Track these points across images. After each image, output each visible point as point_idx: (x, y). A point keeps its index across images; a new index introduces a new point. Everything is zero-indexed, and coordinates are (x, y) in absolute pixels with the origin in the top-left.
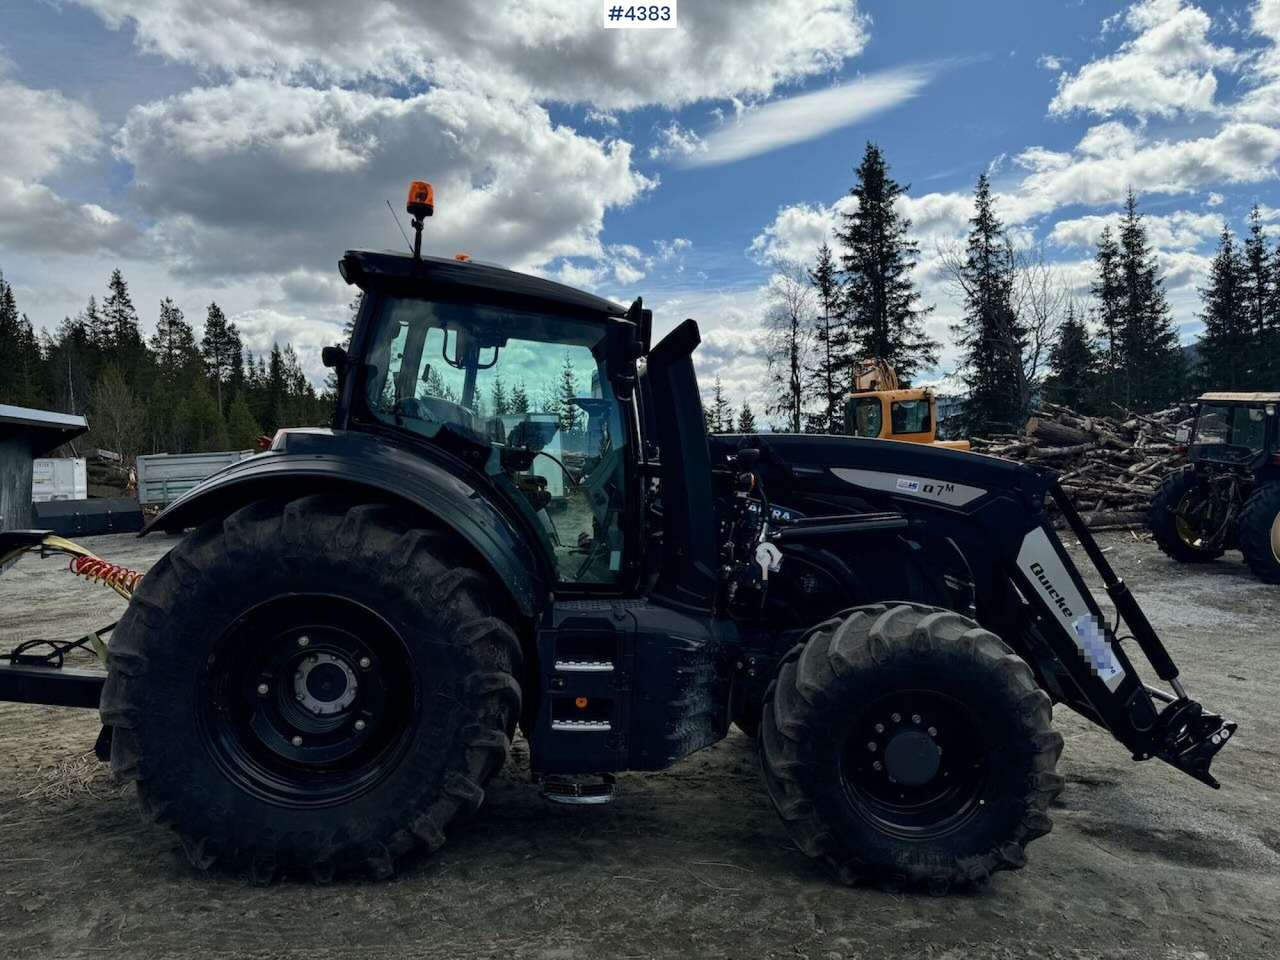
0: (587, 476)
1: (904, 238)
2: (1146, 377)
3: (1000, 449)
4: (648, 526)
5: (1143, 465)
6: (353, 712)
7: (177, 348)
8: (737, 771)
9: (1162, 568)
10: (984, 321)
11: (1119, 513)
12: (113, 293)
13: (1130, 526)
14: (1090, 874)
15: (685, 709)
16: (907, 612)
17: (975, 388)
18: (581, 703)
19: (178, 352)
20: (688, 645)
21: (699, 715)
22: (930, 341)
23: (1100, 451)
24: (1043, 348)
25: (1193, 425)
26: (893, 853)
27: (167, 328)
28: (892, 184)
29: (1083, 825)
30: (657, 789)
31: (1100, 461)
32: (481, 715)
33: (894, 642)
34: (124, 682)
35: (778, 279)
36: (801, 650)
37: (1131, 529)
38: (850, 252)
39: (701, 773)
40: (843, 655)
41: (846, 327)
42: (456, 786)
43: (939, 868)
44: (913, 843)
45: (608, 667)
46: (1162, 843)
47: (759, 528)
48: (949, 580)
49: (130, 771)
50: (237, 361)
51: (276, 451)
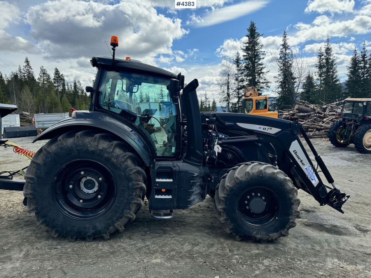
0: (165, 125)
1: (261, 50)
2: (330, 92)
3: (287, 114)
4: (183, 139)
5: (327, 118)
6: (97, 193)
7: (46, 81)
8: (208, 207)
9: (331, 149)
10: (284, 75)
11: (320, 133)
12: (26, 64)
13: (323, 136)
14: (307, 237)
15: (193, 192)
16: (257, 165)
17: (281, 95)
18: (163, 190)
19: (46, 82)
20: (194, 174)
21: (197, 194)
22: (268, 81)
23: (315, 115)
24: (300, 83)
25: (343, 107)
26: (251, 232)
27: (42, 75)
28: (258, 34)
29: (305, 223)
30: (185, 213)
31: (315, 117)
32: (134, 194)
33: (253, 173)
34: (30, 185)
35: (224, 61)
36: (226, 175)
37: (323, 137)
38: (245, 54)
39: (198, 208)
40: (238, 177)
41: (243, 77)
42: (127, 214)
43: (264, 236)
44: (257, 229)
45: (171, 180)
46: (327, 228)
47: (215, 140)
48: (270, 155)
49: (33, 210)
50: (64, 85)
51: (73, 117)
